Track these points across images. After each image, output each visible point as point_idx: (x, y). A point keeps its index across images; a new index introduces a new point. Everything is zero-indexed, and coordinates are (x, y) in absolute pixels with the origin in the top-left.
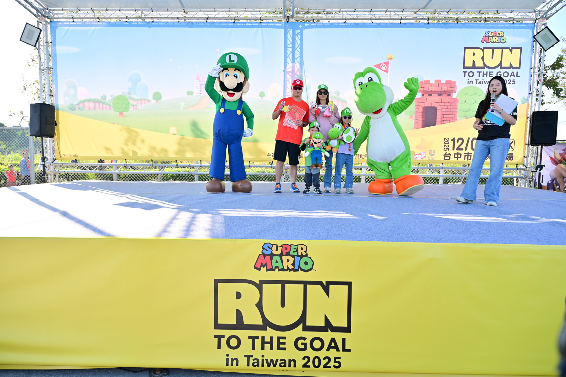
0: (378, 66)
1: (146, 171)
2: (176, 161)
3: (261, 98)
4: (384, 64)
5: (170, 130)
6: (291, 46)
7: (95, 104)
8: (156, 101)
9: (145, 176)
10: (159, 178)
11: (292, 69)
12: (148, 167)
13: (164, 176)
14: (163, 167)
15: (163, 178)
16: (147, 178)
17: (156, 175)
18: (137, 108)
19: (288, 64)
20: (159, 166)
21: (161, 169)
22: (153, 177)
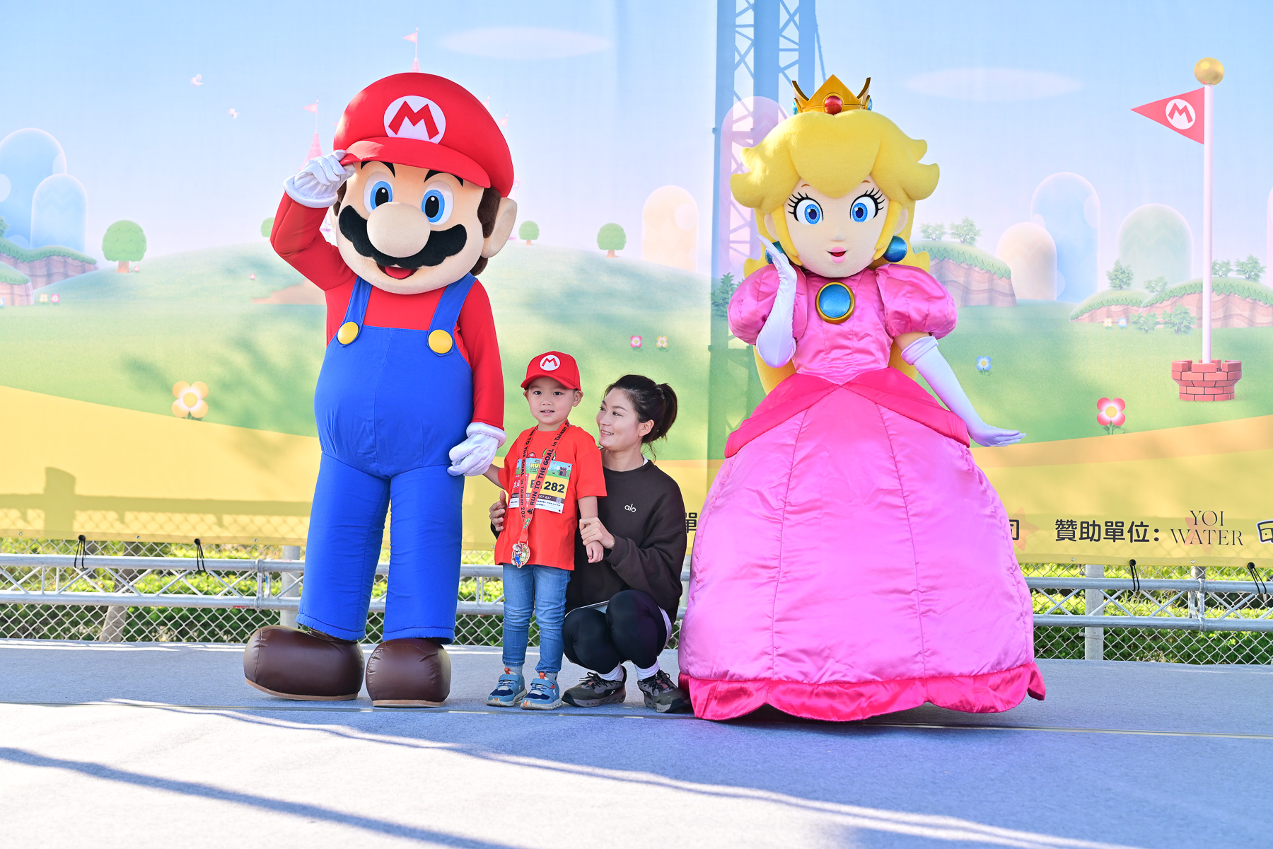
0: (1156, 111)
1: (53, 593)
2: (197, 542)
3: (606, 252)
4: (1181, 104)
5: (175, 398)
6: (749, 18)
8: (117, 263)
9: (46, 614)
10: (108, 624)
11: (756, 122)
12: (60, 571)
13: (133, 616)
14: (134, 572)
15: (128, 624)
16: (53, 622)
17: (99, 609)
18: (28, 296)
19: (735, 97)
20: (115, 565)
21: (124, 582)
22: (82, 617)
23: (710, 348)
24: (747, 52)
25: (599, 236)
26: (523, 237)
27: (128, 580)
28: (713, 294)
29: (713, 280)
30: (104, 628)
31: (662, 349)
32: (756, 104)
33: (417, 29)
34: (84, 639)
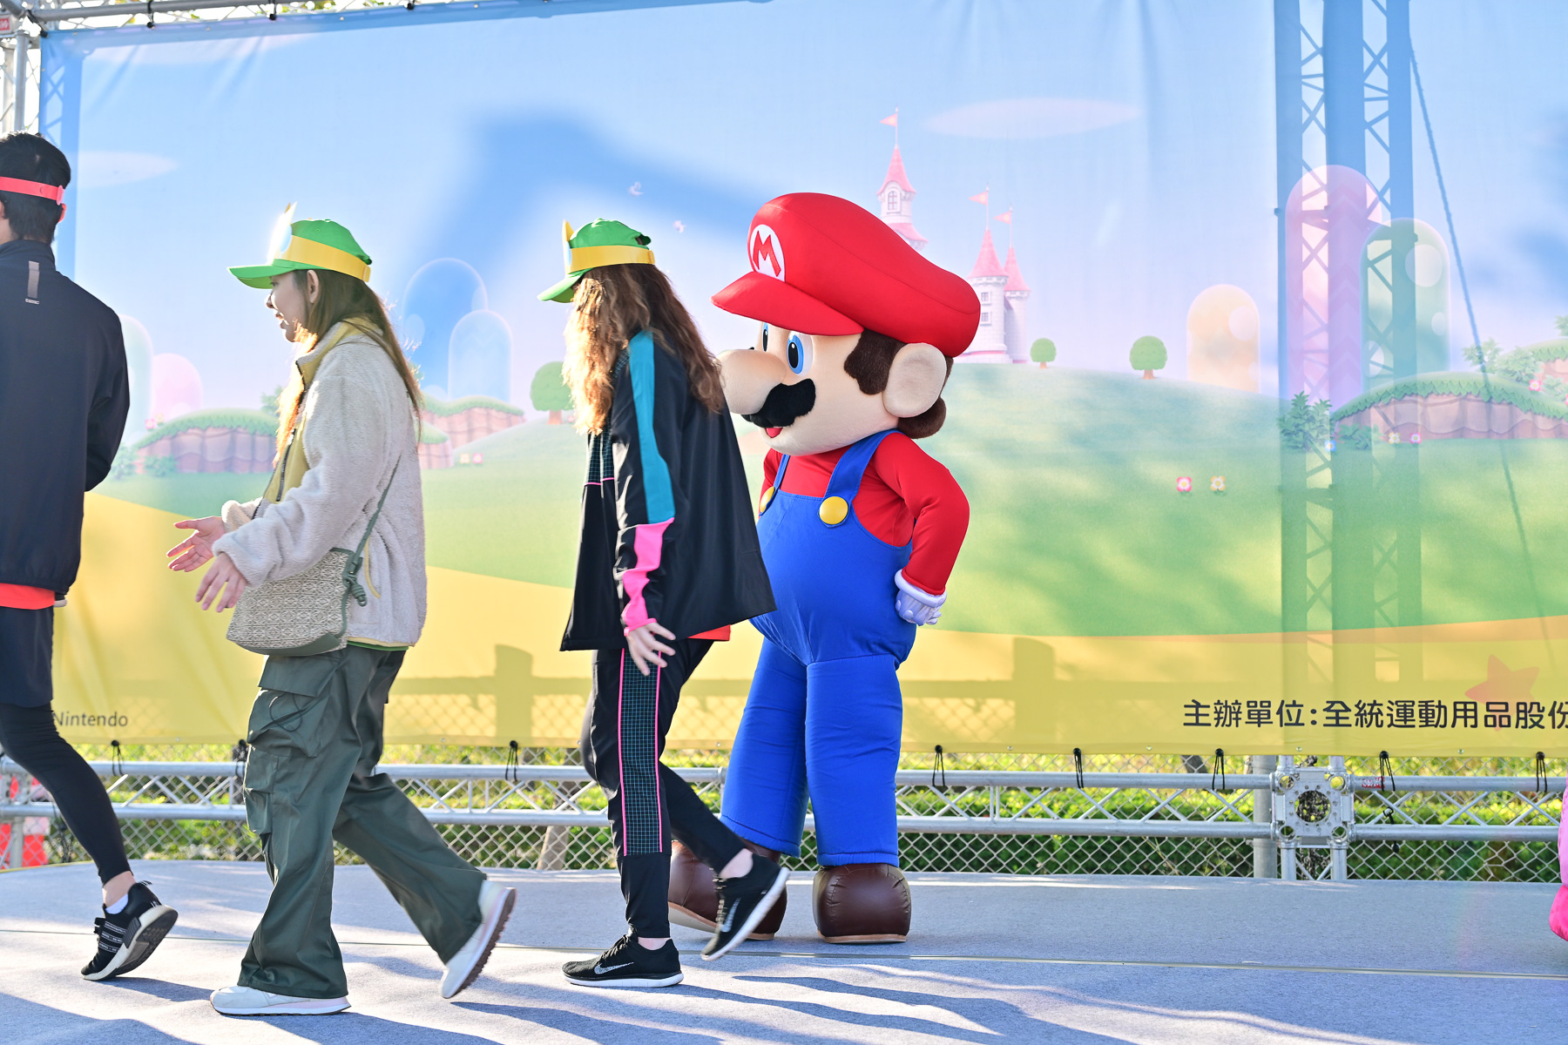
1: (483, 811)
3: (1142, 373)
6: (1317, 65)
7: (233, 441)
8: (547, 414)
9: (475, 837)
10: (547, 848)
11: (1330, 198)
12: (490, 784)
13: (576, 838)
14: (575, 784)
15: (571, 848)
16: (483, 846)
17: (537, 829)
18: (446, 456)
19: (1304, 169)
20: (553, 777)
21: (563, 798)
22: (517, 839)
23: (1281, 490)
24: (1317, 108)
25: (1132, 353)
26: (1035, 359)
27: (569, 792)
28: (1282, 420)
29: (1281, 401)
30: (544, 851)
31: (1217, 492)
32: (1330, 174)
33: (897, 110)
34: (521, 866)
